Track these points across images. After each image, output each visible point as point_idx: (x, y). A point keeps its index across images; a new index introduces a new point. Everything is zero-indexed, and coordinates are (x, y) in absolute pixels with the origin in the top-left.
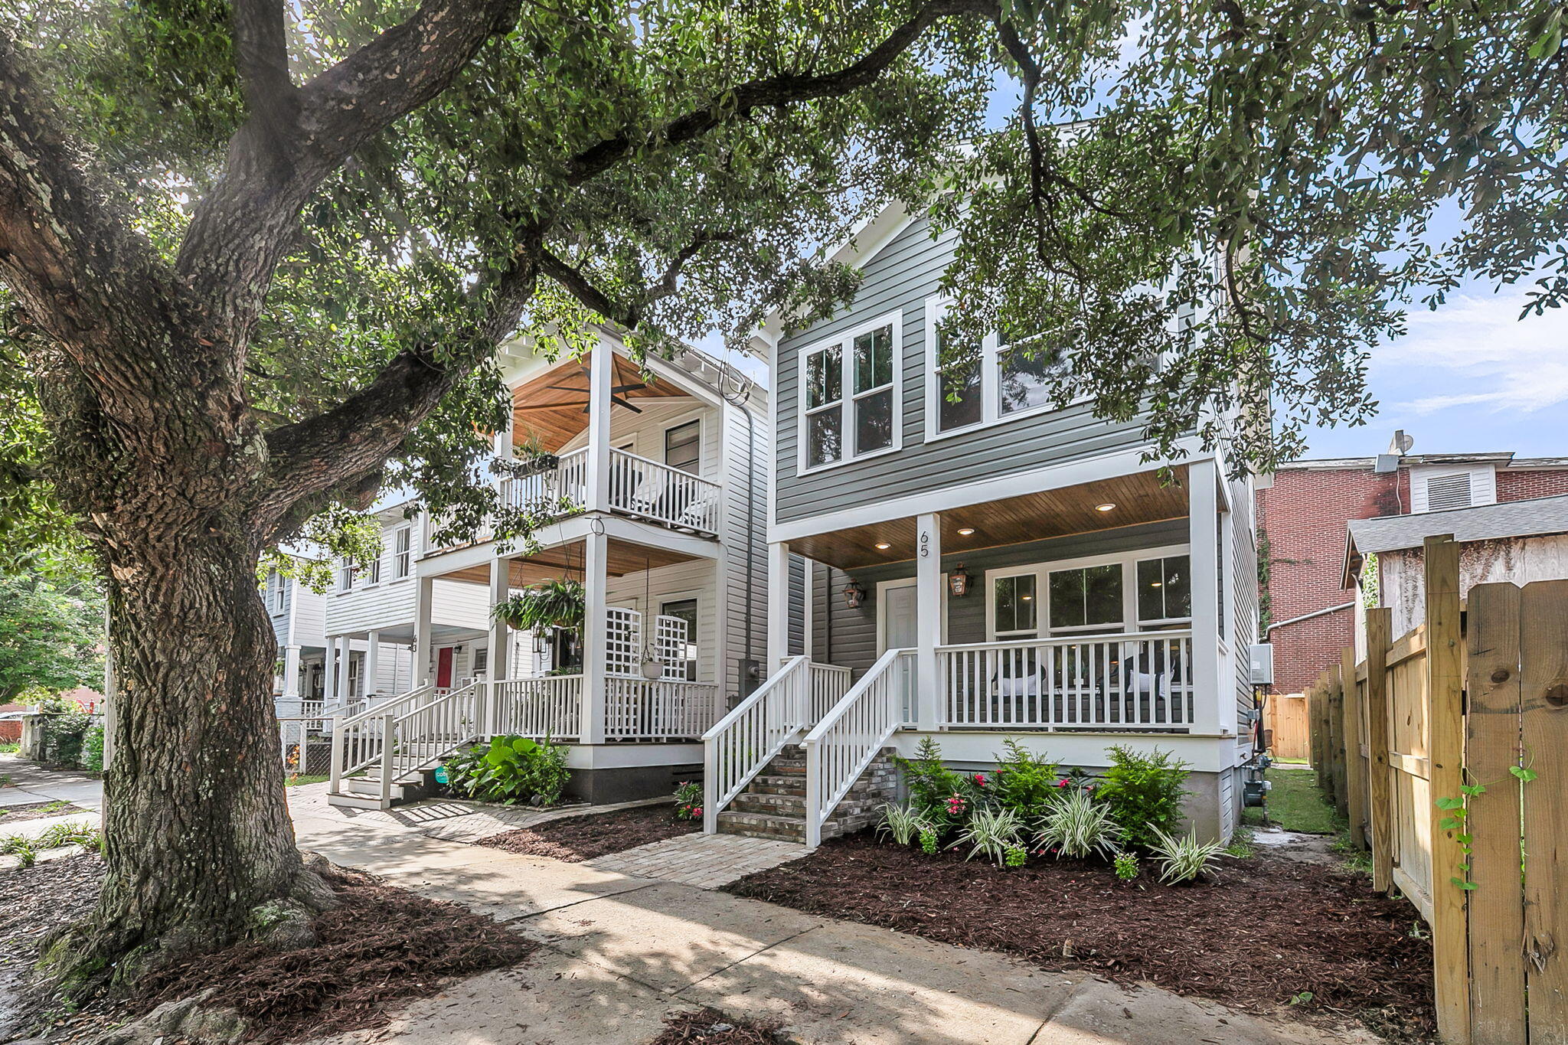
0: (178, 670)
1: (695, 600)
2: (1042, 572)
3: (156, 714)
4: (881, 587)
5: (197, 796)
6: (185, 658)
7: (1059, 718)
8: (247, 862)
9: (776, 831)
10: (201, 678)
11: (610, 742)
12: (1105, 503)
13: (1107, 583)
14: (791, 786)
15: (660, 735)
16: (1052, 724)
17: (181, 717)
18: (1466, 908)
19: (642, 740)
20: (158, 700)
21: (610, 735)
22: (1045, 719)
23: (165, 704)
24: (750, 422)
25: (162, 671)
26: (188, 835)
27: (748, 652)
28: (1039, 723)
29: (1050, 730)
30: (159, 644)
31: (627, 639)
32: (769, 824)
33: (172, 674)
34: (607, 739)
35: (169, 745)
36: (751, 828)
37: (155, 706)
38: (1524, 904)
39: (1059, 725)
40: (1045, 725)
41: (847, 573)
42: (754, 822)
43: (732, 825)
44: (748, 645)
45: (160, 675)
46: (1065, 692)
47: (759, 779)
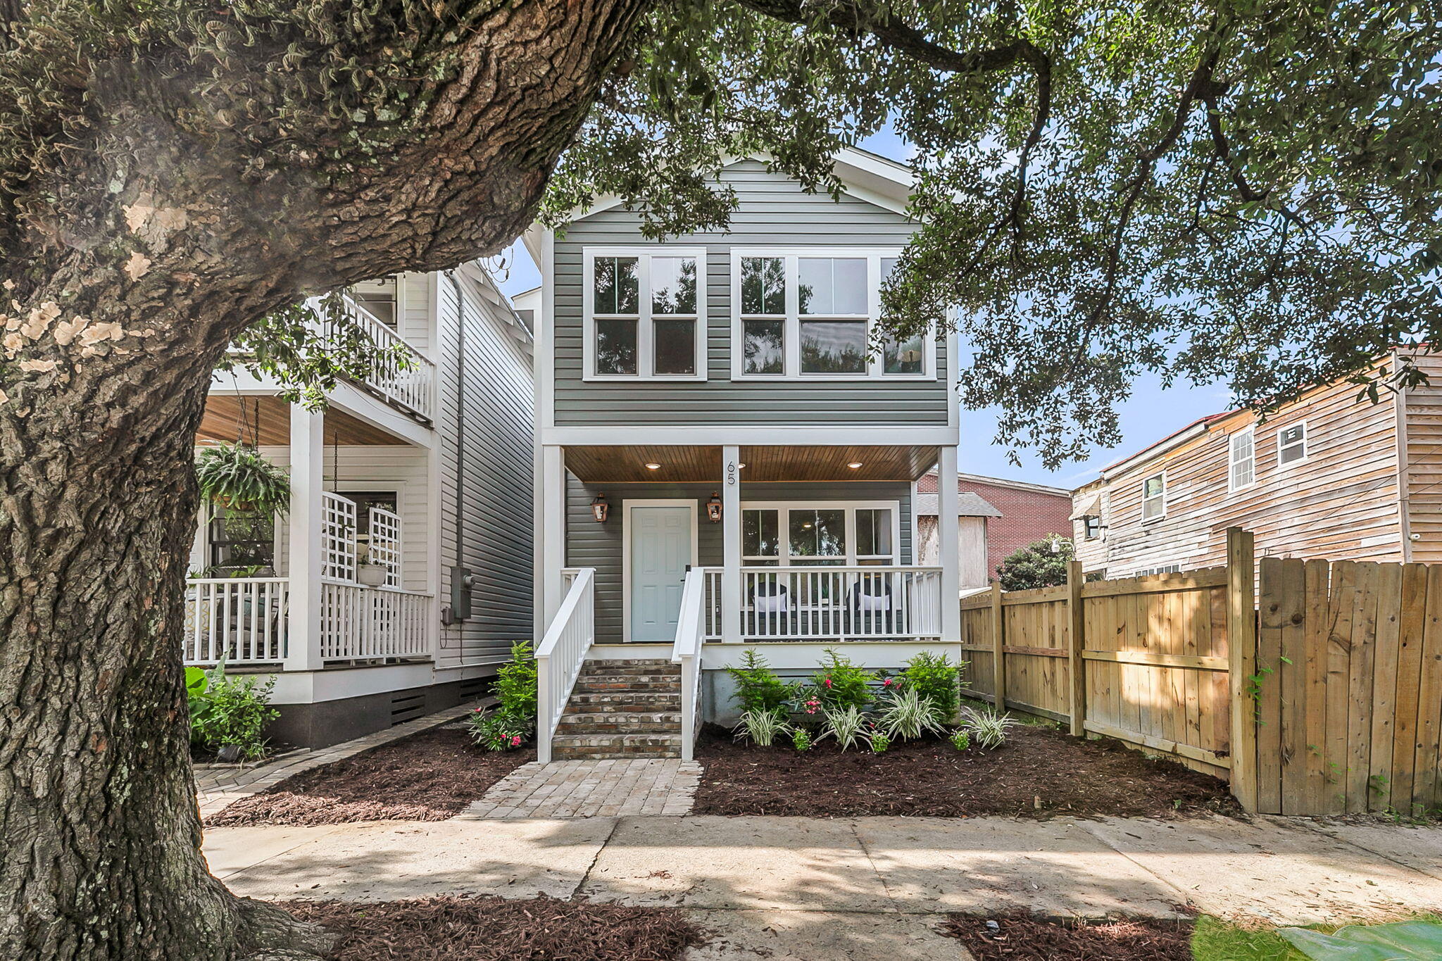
0: (98, 548)
1: (395, 493)
2: (784, 508)
3: (34, 637)
4: (627, 504)
5: (109, 798)
6: (114, 525)
7: (847, 631)
8: (188, 907)
9: (636, 749)
10: (140, 568)
11: (331, 666)
12: (855, 462)
13: (834, 522)
14: (621, 703)
15: (378, 655)
16: (842, 636)
17: (90, 644)
18: (1256, 736)
19: (357, 662)
20: (42, 608)
21: (327, 658)
22: (837, 631)
23: (55, 614)
24: (460, 299)
25: (67, 545)
26: (91, 879)
27: (459, 559)
28: (832, 635)
29: (842, 641)
30: (71, 492)
31: (341, 535)
32: (627, 743)
33: (85, 555)
34: (326, 663)
35: (55, 702)
36: (602, 750)
37: (33, 620)
38: (1282, 730)
39: (848, 636)
40: (836, 636)
41: (587, 487)
42: (606, 743)
43: (573, 749)
44: (459, 551)
45: (59, 555)
46: (810, 608)
47: (577, 698)
